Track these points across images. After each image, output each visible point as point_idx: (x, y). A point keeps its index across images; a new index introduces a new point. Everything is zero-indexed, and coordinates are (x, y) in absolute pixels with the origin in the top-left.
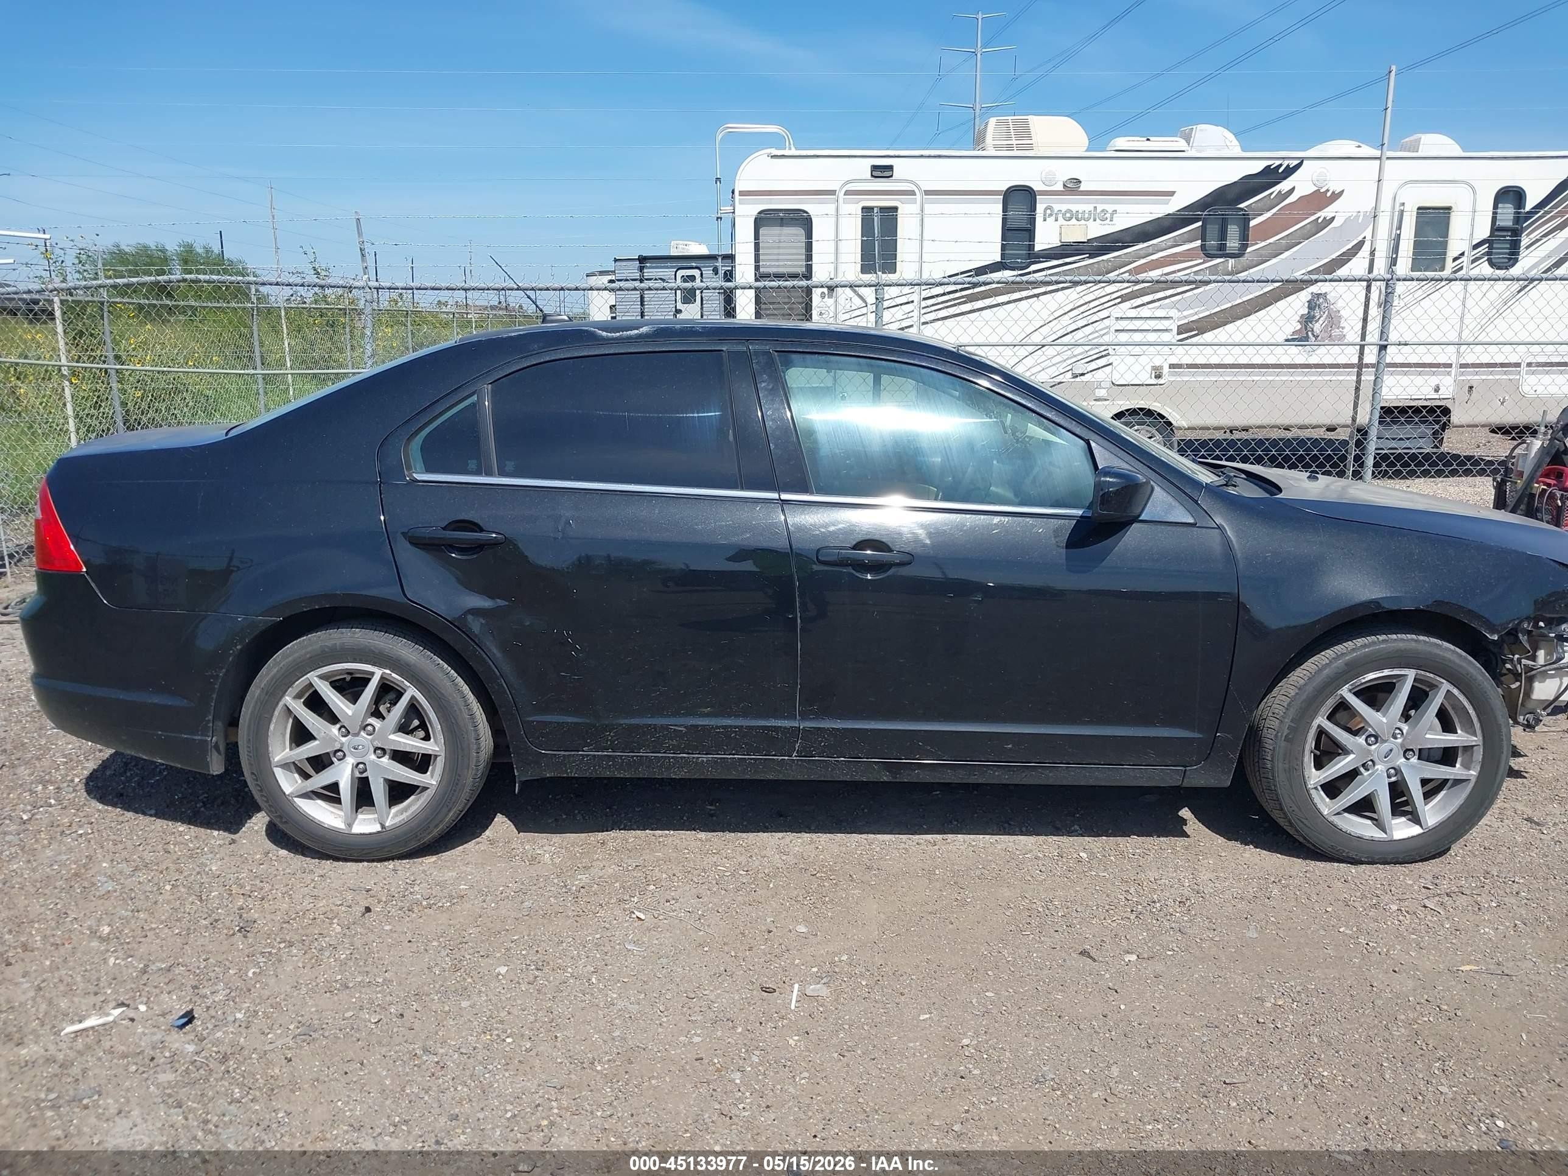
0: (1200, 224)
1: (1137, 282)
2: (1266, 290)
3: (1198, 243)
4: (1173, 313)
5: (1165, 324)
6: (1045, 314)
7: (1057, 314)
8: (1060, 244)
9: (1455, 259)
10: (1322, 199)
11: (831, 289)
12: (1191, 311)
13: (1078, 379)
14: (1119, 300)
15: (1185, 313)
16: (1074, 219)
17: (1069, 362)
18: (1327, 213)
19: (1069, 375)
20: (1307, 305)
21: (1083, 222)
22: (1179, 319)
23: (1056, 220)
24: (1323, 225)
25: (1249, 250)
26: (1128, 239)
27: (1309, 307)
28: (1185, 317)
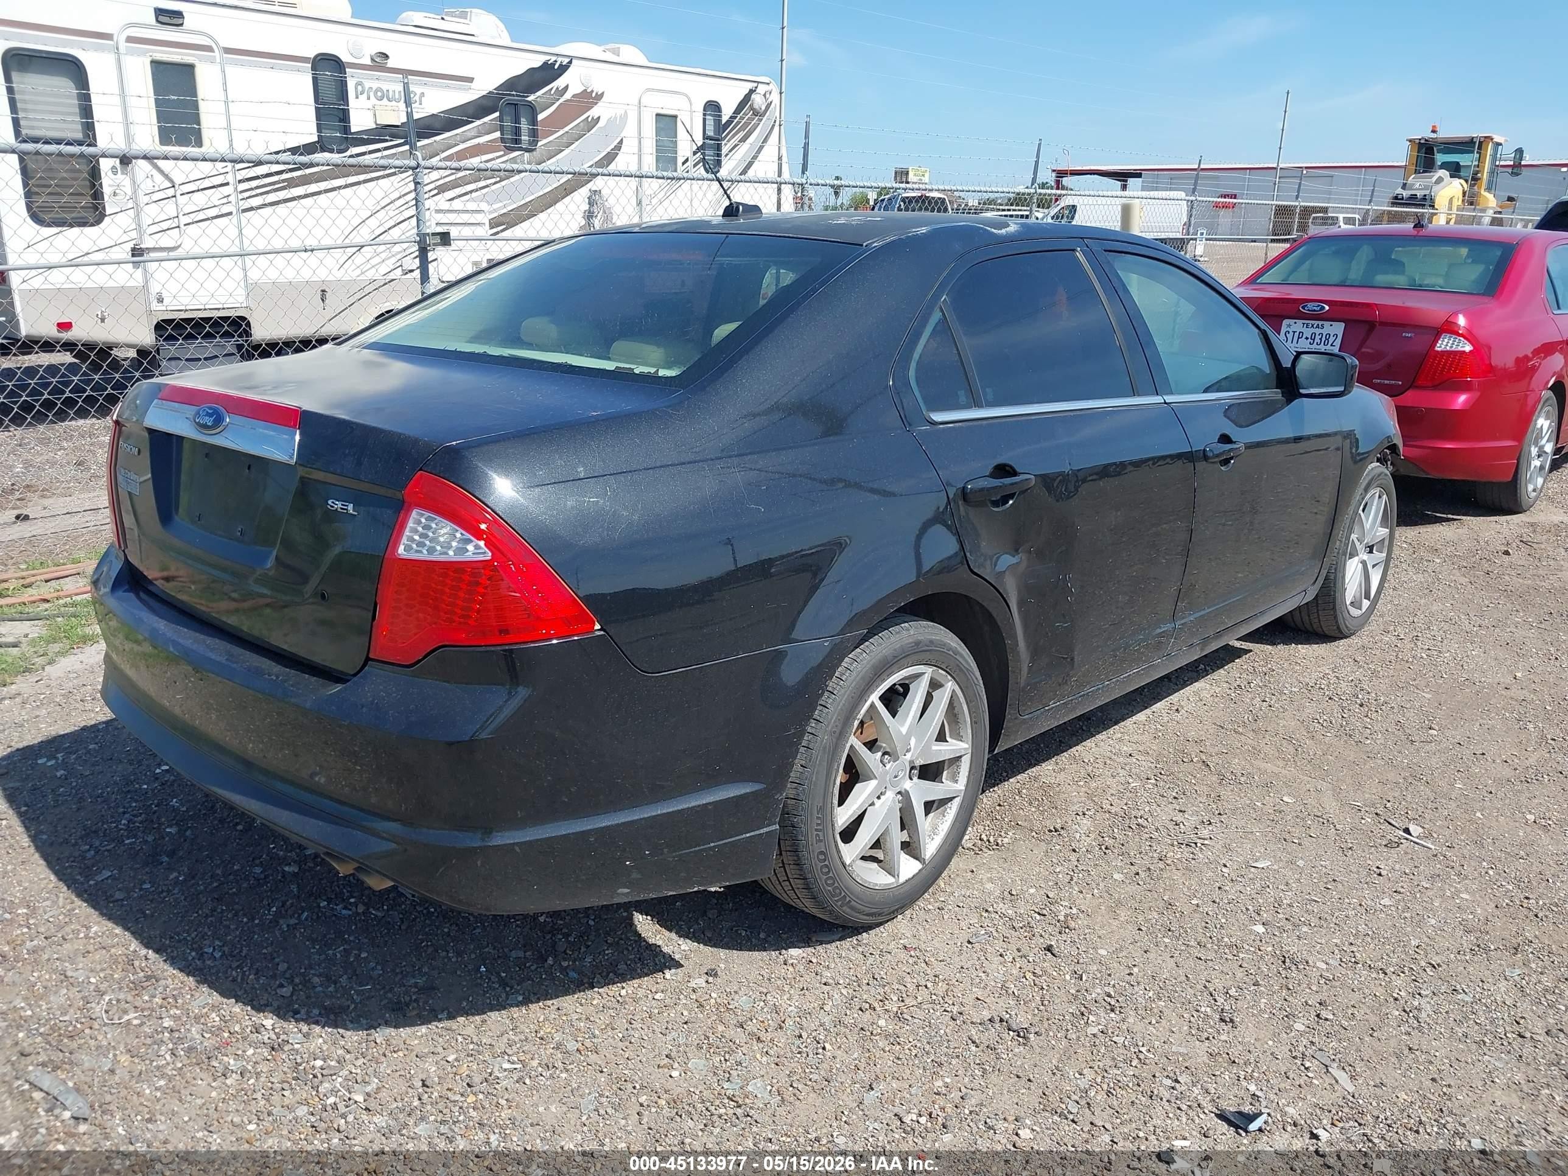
0: (497, 114)
1: (458, 169)
2: (562, 181)
3: (498, 134)
4: (484, 206)
5: (479, 218)
6: (370, 203)
7: (383, 203)
8: (375, 126)
9: (683, 164)
10: (589, 99)
11: (125, 160)
12: (501, 204)
13: (409, 276)
14: (436, 191)
15: (495, 206)
16: (385, 99)
17: (399, 257)
18: (594, 112)
19: (399, 271)
20: (587, 200)
21: (394, 103)
22: (490, 212)
23: (369, 98)
24: (592, 124)
25: (540, 144)
26: (437, 125)
27: (589, 204)
28: (495, 210)
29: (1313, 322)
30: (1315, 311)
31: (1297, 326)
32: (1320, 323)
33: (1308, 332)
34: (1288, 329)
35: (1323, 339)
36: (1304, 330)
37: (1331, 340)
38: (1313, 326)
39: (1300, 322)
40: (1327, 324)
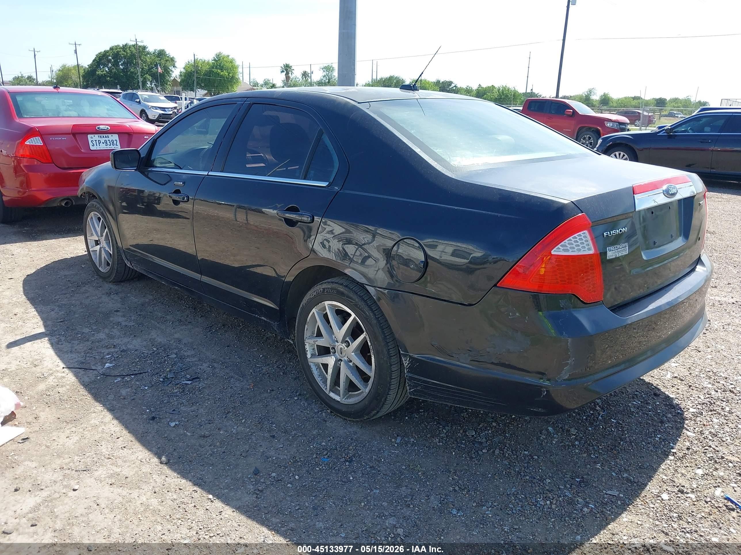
29: (103, 135)
30: (104, 129)
31: (96, 137)
32: (107, 135)
33: (103, 140)
34: (92, 139)
35: (111, 143)
36: (100, 139)
37: (115, 142)
38: (103, 137)
39: (96, 136)
40: (110, 135)
